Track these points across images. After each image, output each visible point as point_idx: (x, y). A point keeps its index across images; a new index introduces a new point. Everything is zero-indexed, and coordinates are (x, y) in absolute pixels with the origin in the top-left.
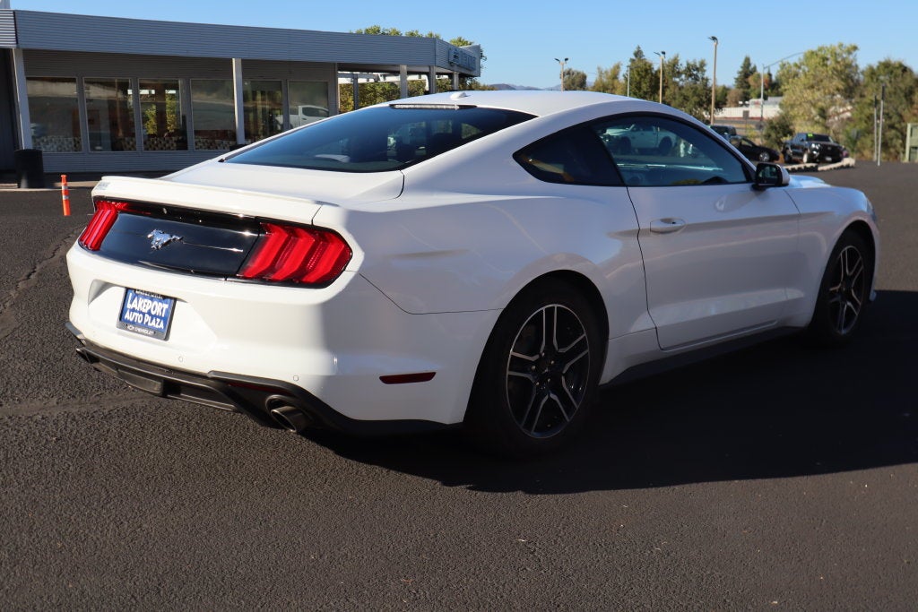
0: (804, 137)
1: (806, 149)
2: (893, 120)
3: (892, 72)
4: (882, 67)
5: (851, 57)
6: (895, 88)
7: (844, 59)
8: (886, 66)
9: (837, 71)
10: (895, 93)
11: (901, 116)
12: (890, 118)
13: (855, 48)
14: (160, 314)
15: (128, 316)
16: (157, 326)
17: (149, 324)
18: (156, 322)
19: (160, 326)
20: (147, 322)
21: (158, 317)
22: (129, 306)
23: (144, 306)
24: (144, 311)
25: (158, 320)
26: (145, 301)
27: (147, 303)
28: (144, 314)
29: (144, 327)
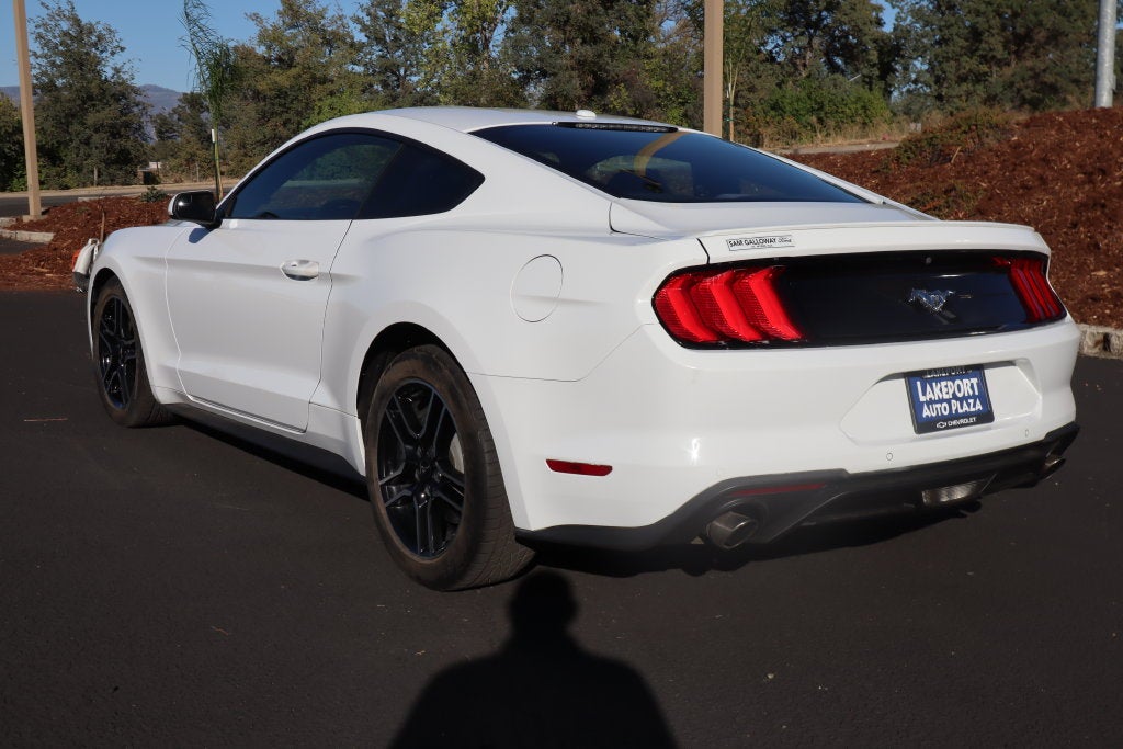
14: (971, 393)
15: (926, 413)
16: (972, 410)
17: (960, 411)
18: (969, 405)
19: (977, 408)
20: (957, 410)
21: (969, 397)
22: (922, 399)
23: (944, 390)
24: (946, 397)
25: (971, 401)
26: (944, 383)
27: (946, 386)
28: (948, 401)
29: (958, 416)
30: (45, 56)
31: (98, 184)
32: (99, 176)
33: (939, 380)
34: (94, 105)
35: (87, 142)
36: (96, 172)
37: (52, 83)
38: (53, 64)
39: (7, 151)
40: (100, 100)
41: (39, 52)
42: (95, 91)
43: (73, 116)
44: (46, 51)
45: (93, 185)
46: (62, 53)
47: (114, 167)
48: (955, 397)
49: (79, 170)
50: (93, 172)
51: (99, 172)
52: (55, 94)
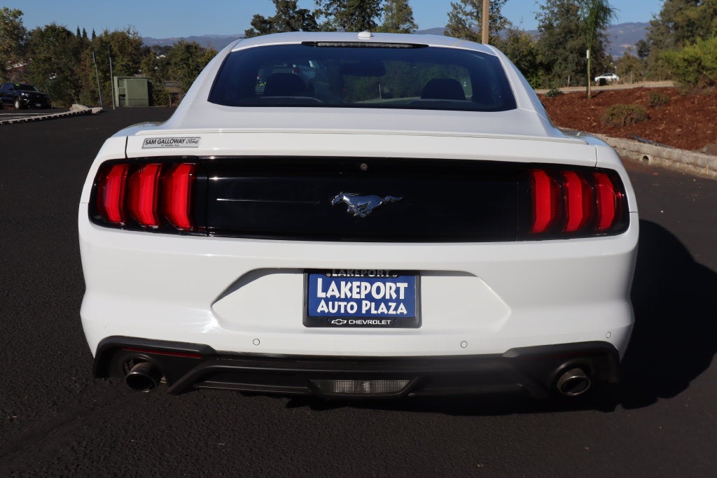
0: (12, 87)
1: (17, 97)
2: (65, 73)
3: (58, 35)
4: (50, 30)
5: (17, 20)
6: (64, 48)
7: (11, 21)
8: (52, 30)
9: (8, 31)
10: (65, 52)
11: (72, 71)
12: (63, 72)
13: (20, 13)
14: (394, 296)
15: (322, 308)
16: (392, 312)
17: (373, 312)
18: (388, 308)
19: (399, 312)
20: (369, 310)
21: (391, 300)
22: (320, 294)
23: (355, 290)
24: (356, 296)
25: (393, 305)
26: (356, 284)
27: (359, 287)
28: (359, 302)
29: (368, 315)
30: (548, 8)
31: (570, 86)
32: (571, 80)
33: (351, 280)
34: (572, 37)
35: (565, 60)
36: (569, 78)
37: (551, 25)
38: (552, 12)
39: (523, 66)
40: (576, 33)
41: (545, 6)
42: (573, 27)
43: (561, 43)
44: (549, 5)
45: (566, 86)
46: (558, 6)
47: (580, 75)
48: (369, 297)
49: (560, 76)
50: (567, 78)
51: (571, 78)
52: (550, 30)
